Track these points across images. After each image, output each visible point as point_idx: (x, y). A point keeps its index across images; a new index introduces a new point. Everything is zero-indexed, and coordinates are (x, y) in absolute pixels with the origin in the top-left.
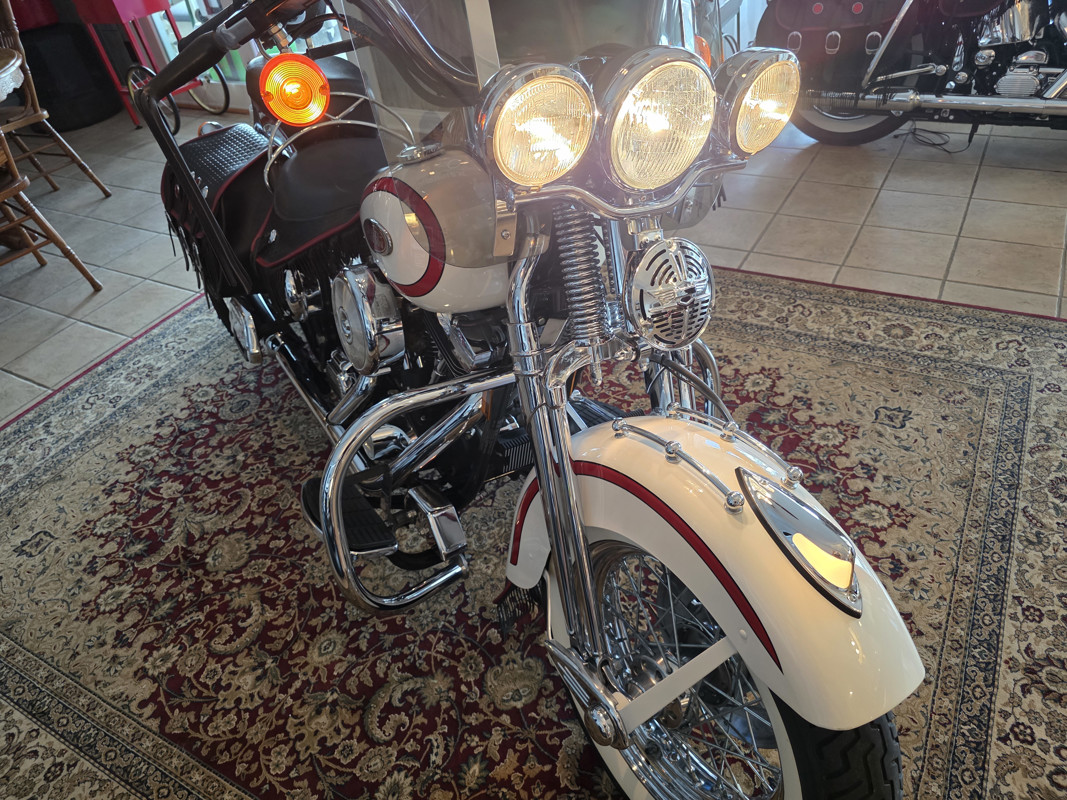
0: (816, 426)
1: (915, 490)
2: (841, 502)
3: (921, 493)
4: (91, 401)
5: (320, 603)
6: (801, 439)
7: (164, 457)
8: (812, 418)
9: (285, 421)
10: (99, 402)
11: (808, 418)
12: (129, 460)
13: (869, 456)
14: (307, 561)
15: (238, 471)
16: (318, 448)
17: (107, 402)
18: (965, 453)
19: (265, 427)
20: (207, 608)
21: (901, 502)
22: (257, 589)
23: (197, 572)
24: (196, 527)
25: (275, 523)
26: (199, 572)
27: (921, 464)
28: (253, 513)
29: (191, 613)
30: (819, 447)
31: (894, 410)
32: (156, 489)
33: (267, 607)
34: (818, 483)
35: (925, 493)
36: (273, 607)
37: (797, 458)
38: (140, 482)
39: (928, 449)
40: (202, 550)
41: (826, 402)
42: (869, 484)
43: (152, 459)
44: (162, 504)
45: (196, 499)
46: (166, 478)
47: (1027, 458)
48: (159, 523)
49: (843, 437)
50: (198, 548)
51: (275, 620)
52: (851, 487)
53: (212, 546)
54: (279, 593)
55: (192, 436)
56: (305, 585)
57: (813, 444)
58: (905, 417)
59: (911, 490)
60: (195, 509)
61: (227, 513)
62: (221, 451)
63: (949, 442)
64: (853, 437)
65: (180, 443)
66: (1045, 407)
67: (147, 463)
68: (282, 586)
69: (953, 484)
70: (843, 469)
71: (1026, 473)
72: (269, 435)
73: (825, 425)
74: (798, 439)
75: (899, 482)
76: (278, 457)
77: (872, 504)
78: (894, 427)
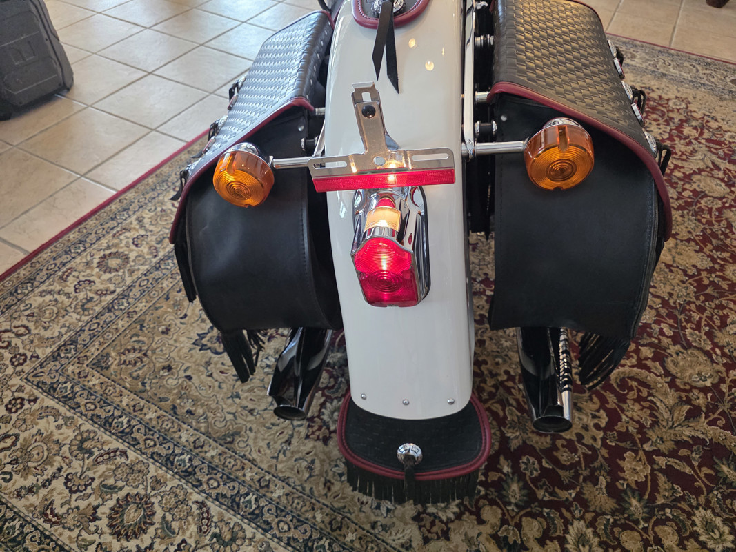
44: (661, 470)
48: (687, 460)
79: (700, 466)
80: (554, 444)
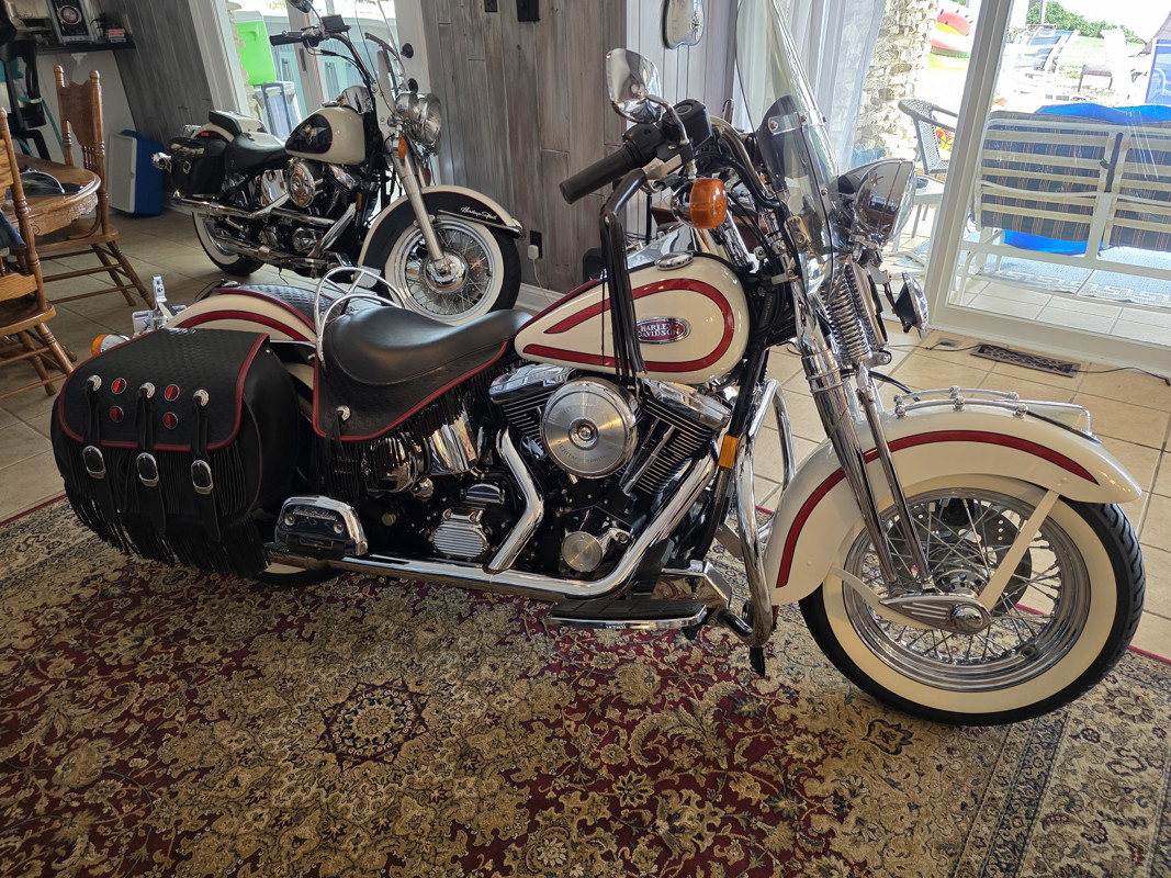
0: (796, 730)
1: (891, 846)
2: (796, 844)
3: (897, 853)
4: (29, 542)
5: (150, 856)
6: (773, 745)
7: (70, 626)
8: (794, 717)
9: (214, 605)
10: (35, 545)
11: (789, 718)
12: (33, 621)
13: (847, 785)
14: (160, 793)
15: (139, 659)
16: (235, 645)
17: (44, 547)
18: (964, 806)
19: (190, 609)
20: (29, 834)
21: (869, 861)
22: (91, 820)
23: (40, 781)
24: (64, 721)
25: (148, 736)
26: (43, 782)
27: (906, 809)
28: (131, 716)
29: (10, 835)
30: (791, 760)
31: (892, 727)
32: (45, 664)
33: (92, 847)
34: (776, 811)
35: (902, 854)
36: (98, 850)
37: (760, 769)
38: (31, 652)
39: (920, 790)
40: (57, 754)
41: (817, 700)
42: (836, 826)
43: (58, 626)
45: (80, 686)
46: (61, 652)
47: (1038, 829)
49: (823, 752)
50: (53, 751)
51: (93, 867)
52: (813, 825)
53: (70, 750)
54: (113, 830)
55: (110, 605)
56: (146, 827)
57: (785, 754)
58: (903, 739)
59: (886, 845)
60: (73, 700)
61: (103, 711)
62: (132, 630)
63: (947, 786)
64: (836, 755)
65: (95, 610)
66: (1074, 761)
67: (50, 629)
68: (121, 821)
69: (939, 848)
70: (811, 798)
71: (1032, 852)
72: (189, 619)
73: (806, 731)
74: (770, 744)
75: (873, 831)
76: (187, 650)
77: (833, 857)
78: (887, 751)
79: (16, 715)
80: (124, 622)
